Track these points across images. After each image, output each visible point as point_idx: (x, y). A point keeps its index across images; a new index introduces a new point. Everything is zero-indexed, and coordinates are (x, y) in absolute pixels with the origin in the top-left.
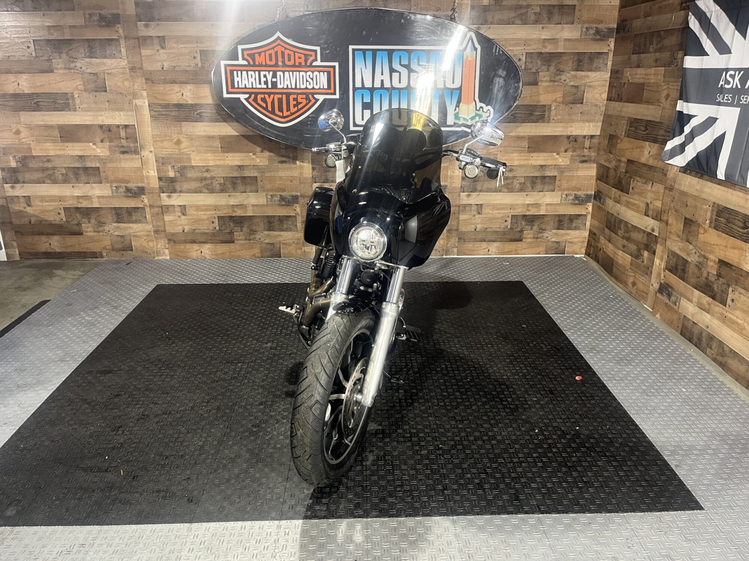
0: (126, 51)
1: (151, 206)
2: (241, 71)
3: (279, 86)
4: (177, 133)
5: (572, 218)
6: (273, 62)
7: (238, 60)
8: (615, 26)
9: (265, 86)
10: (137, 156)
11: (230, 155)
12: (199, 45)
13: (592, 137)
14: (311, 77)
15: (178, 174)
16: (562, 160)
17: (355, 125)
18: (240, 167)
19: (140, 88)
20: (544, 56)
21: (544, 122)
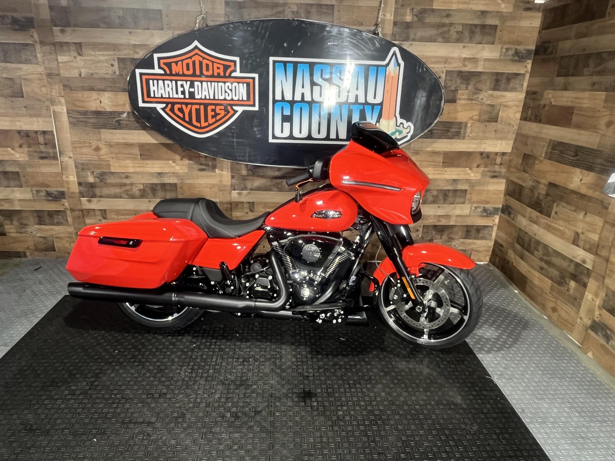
0: (42, 56)
1: (72, 210)
2: (158, 80)
3: (197, 97)
4: (97, 140)
5: (479, 229)
6: (191, 72)
7: (153, 68)
8: (533, 48)
9: (182, 96)
10: (56, 162)
11: (149, 162)
12: (117, 53)
13: (504, 154)
14: (230, 88)
15: (97, 180)
16: (474, 175)
17: (274, 137)
18: (159, 174)
19: (58, 95)
20: (464, 74)
21: (459, 138)
